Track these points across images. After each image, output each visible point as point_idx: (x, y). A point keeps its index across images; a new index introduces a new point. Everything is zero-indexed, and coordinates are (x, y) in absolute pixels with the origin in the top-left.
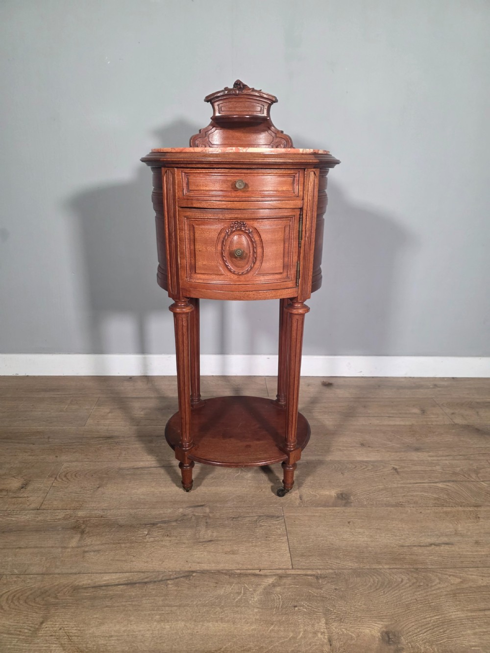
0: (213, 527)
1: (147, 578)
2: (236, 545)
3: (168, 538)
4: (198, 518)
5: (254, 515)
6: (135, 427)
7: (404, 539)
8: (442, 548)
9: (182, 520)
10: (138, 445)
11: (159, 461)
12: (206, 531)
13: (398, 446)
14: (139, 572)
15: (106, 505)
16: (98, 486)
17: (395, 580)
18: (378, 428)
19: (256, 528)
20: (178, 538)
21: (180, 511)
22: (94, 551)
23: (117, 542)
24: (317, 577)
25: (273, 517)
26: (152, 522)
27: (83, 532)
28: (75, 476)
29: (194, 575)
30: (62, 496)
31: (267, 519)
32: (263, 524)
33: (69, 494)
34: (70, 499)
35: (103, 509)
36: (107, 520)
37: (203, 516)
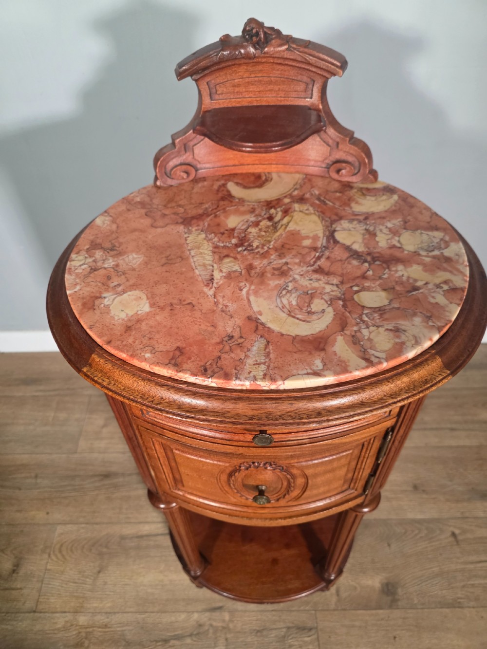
4: (216, 630)
5: (282, 625)
9: (198, 634)
11: (167, 522)
13: (461, 489)
15: (109, 605)
16: (98, 569)
18: (436, 454)
21: (194, 618)
25: (304, 629)
26: (164, 637)
28: (72, 550)
30: (60, 588)
31: (296, 633)
32: (292, 643)
33: (66, 584)
34: (68, 594)
35: (106, 613)
36: (112, 633)
37: (222, 627)
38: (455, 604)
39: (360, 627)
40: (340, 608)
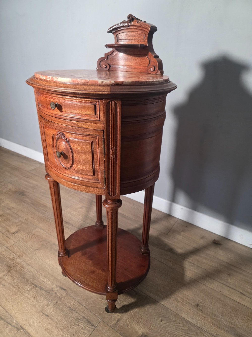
0: (56, 308)
1: (5, 316)
2: (55, 328)
3: (33, 299)
4: (56, 296)
5: (82, 314)
6: (82, 222)
9: (48, 292)
12: (51, 308)
13: (225, 323)
14: (5, 310)
15: (30, 261)
16: (38, 248)
18: (222, 299)
19: (75, 324)
20: (37, 303)
21: (53, 286)
22: (3, 285)
23: (15, 286)
25: (90, 323)
26: (36, 285)
27: (9, 271)
29: (22, 331)
30: (21, 246)
32: (80, 324)
33: (24, 246)
34: (22, 250)
35: (27, 263)
36: (22, 271)
37: (59, 297)
40: (113, 328)
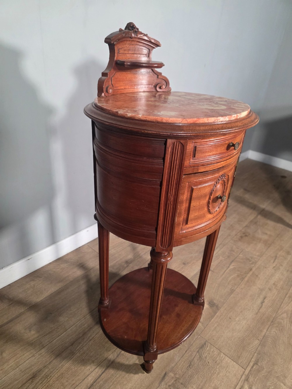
2: (211, 383)
4: (173, 385)
5: (195, 353)
7: (253, 309)
8: (266, 302)
10: (66, 365)
11: (99, 365)
17: (274, 335)
19: (205, 361)
24: (256, 363)
25: (203, 346)
31: (202, 350)
32: (205, 356)
37: (174, 381)
38: (232, 291)
39: (218, 325)
40: (205, 326)
